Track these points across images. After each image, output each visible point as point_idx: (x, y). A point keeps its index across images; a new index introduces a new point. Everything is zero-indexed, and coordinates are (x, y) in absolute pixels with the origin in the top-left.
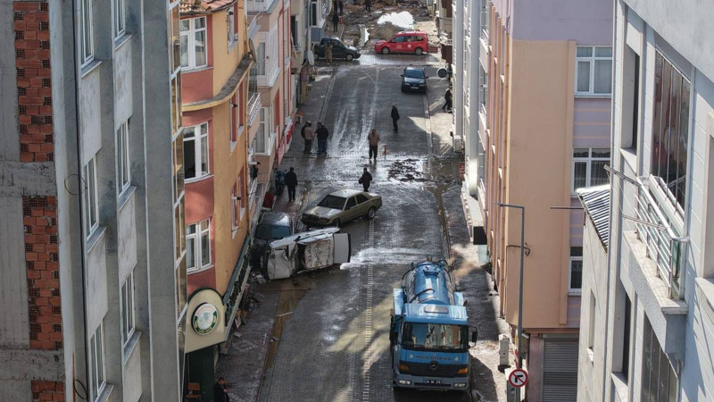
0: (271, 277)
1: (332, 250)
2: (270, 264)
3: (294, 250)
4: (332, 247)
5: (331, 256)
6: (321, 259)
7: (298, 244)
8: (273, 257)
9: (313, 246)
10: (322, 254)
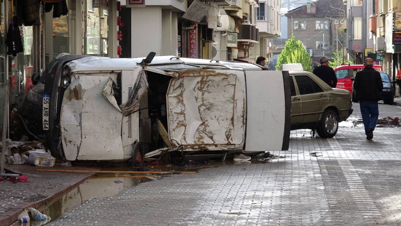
0: (70, 154)
1: (240, 105)
2: (67, 116)
3: (137, 87)
4: (240, 96)
5: (239, 123)
6: (213, 125)
7: (149, 74)
8: (77, 94)
9: (191, 84)
10: (214, 113)
